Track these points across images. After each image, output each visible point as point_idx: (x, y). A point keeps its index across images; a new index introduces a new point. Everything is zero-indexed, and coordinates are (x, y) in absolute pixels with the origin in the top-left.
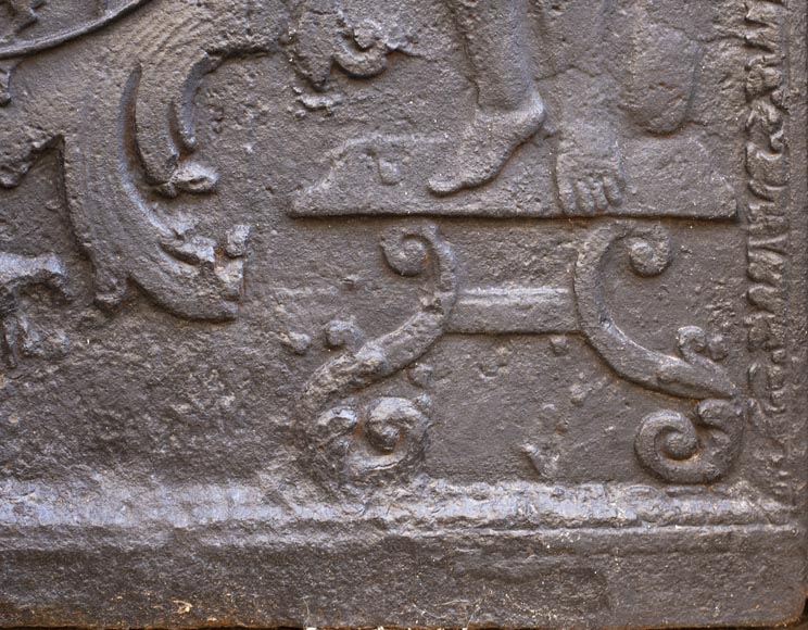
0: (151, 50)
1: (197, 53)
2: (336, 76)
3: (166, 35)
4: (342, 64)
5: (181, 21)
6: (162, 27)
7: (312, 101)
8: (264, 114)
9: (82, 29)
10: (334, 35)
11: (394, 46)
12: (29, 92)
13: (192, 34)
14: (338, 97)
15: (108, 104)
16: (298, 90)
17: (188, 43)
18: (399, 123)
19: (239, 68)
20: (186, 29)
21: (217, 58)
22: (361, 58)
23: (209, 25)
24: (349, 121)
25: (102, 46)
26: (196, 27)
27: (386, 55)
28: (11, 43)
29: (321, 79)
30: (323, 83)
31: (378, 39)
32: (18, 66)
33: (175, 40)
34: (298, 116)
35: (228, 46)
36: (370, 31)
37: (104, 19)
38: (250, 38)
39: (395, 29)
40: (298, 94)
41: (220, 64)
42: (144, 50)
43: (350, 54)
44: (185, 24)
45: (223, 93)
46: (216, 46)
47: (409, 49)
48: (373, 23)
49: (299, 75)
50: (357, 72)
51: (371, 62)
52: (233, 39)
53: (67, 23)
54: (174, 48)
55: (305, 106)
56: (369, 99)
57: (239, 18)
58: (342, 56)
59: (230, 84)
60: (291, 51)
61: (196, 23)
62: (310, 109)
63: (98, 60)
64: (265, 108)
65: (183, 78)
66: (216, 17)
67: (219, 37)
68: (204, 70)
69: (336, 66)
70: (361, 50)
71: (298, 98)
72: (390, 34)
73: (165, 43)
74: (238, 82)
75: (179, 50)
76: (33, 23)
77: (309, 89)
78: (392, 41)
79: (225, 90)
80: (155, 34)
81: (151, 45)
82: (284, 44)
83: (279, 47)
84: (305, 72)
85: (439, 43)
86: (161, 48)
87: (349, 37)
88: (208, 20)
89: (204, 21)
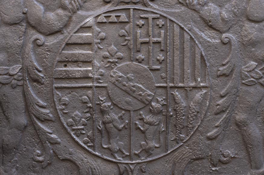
0: (178, 160)
1: (188, 160)
2: (219, 163)
3: (181, 156)
4: (221, 161)
5: (185, 153)
6: (180, 154)
7: (213, 169)
8: (203, 172)
9: (162, 155)
10: (219, 154)
11: (233, 156)
12: (150, 169)
13: (187, 155)
14: (219, 168)
15: (168, 172)
16: (210, 166)
17: (186, 158)
18: (233, 173)
19: (197, 162)
20: (186, 155)
21: (193, 160)
22: (225, 159)
23: (191, 153)
24: (222, 173)
25: (167, 158)
26: (188, 154)
27: (231, 158)
28: (146, 159)
29: (216, 164)
30: (217, 165)
31: (229, 155)
32: (148, 164)
33: (183, 157)
34: (210, 172)
35: (195, 158)
36: (228, 153)
37: (167, 153)
38: (200, 156)
39: (233, 152)
40: (211, 167)
41: (193, 161)
42: (176, 159)
43: (223, 158)
44: (186, 153)
45: (194, 168)
46: (193, 158)
47: (236, 156)
48: (228, 151)
49: (211, 163)
50: (224, 162)
51: (227, 160)
52: (197, 156)
53: (159, 154)
54: (183, 159)
55: (212, 170)
56: (227, 168)
57: (198, 152)
58: (221, 159)
59: (195, 166)
60: (210, 158)
61: (188, 153)
62: (213, 170)
63: (165, 162)
64: (203, 171)
65: (185, 166)
66: (193, 152)
67: (193, 156)
68: (190, 163)
69: (220, 161)
70: (225, 157)
71: (211, 168)
72: (232, 153)
73: (181, 158)
74: (197, 165)
75: (184, 159)
76: (151, 154)
77: (213, 166)
78: (232, 155)
79: (194, 167)
80: (179, 156)
81: (178, 158)
82: (208, 156)
83: (206, 157)
84: (212, 163)
85: (242, 154)
86: (180, 159)
87: (223, 154)
88: (191, 152)
89: (190, 153)
